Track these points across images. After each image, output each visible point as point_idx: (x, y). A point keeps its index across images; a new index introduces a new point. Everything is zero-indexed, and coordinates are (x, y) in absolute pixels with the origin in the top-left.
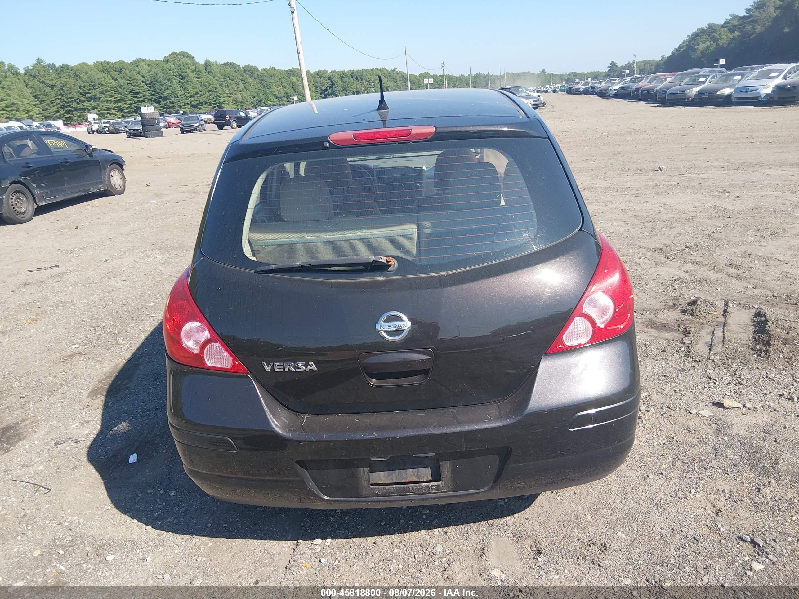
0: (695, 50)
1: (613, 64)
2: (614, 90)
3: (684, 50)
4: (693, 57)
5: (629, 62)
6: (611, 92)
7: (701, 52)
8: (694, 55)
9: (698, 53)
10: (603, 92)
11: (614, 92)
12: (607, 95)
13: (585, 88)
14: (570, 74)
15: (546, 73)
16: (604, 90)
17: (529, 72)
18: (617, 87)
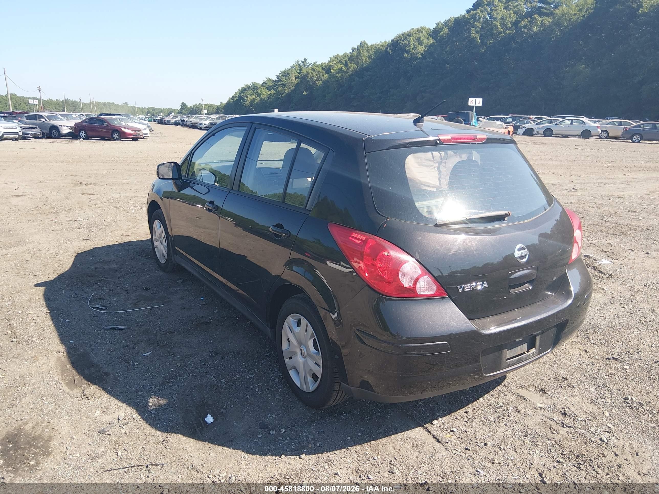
0: (244, 100)
1: (183, 104)
2: (205, 124)
3: (237, 99)
4: (244, 105)
5: (196, 104)
6: (202, 126)
7: (250, 102)
8: (245, 104)
9: (248, 103)
10: (194, 125)
11: (205, 126)
12: (198, 127)
13: (176, 121)
14: (149, 108)
15: (129, 106)
16: (195, 124)
17: (113, 103)
18: (207, 122)
